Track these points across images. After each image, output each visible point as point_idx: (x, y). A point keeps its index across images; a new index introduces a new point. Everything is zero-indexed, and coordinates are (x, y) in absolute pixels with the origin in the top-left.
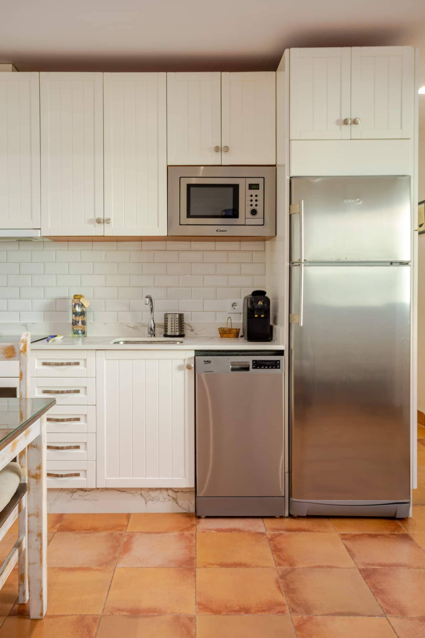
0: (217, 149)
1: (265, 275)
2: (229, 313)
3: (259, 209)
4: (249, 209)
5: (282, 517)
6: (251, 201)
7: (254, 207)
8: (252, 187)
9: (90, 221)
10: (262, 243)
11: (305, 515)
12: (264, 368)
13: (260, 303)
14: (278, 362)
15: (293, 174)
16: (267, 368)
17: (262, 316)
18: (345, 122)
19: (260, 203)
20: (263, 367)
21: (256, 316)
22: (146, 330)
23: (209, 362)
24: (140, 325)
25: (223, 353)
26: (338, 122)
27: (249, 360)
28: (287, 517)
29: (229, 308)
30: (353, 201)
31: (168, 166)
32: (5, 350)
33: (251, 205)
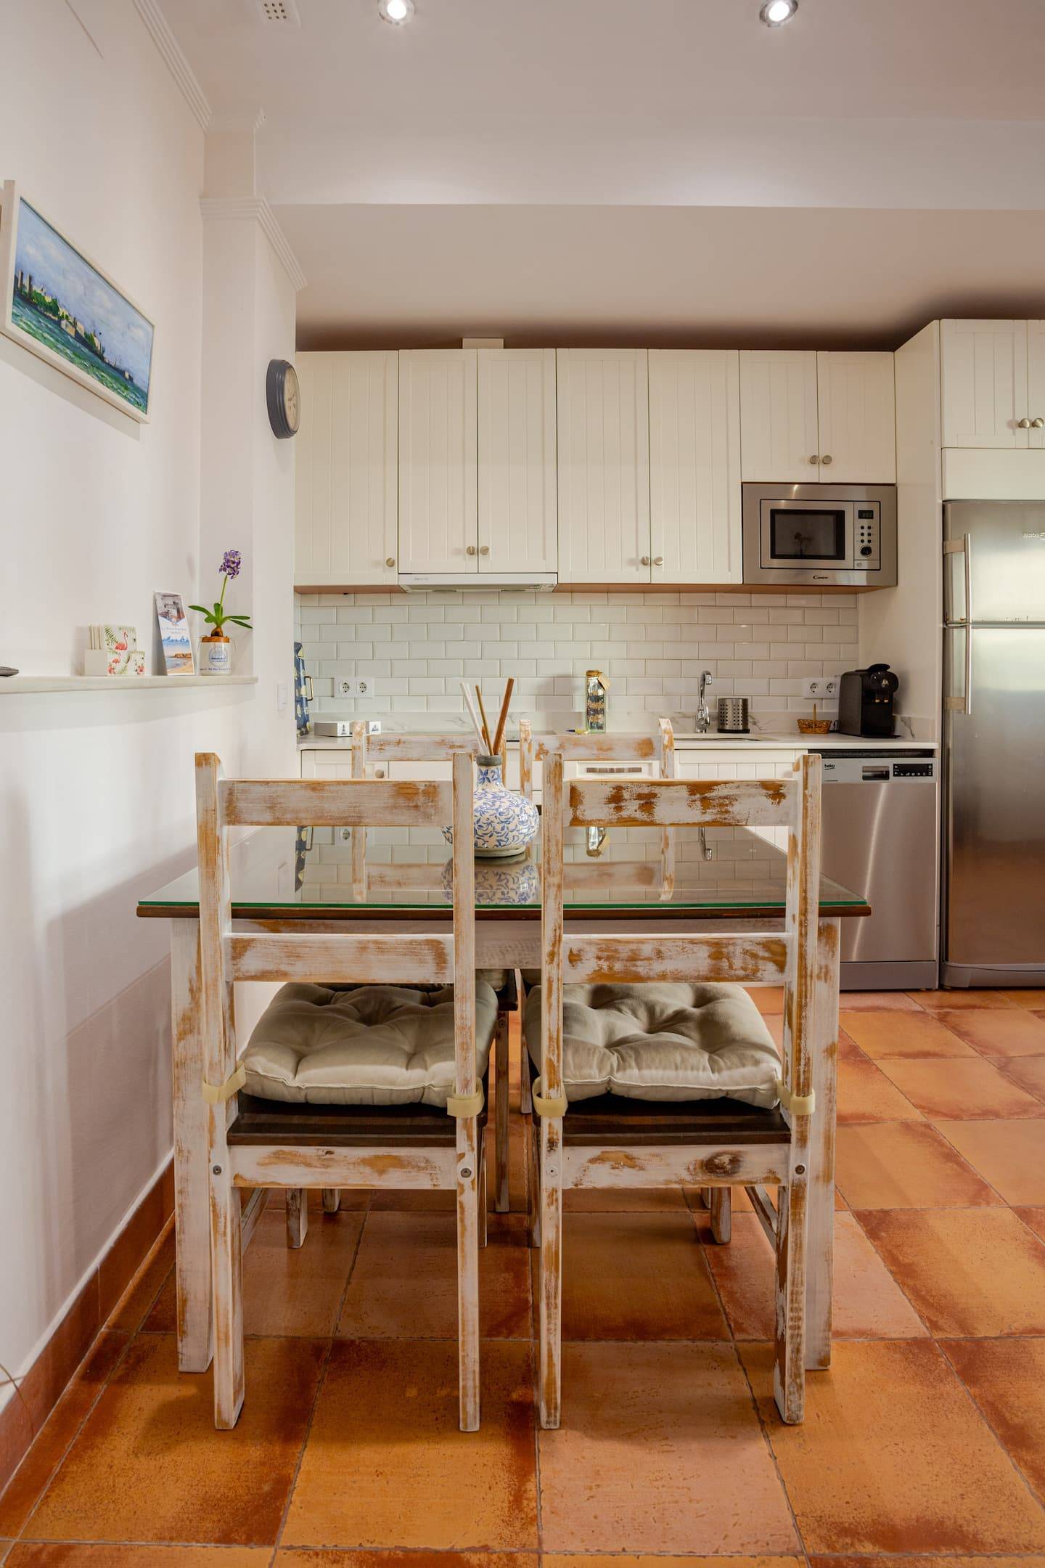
0: (813, 460)
1: (857, 643)
2: (806, 699)
3: (874, 547)
4: (859, 546)
5: (929, 990)
6: (862, 534)
7: (866, 544)
8: (864, 514)
9: (631, 562)
10: (852, 597)
11: (967, 986)
12: (911, 775)
13: (885, 682)
14: (930, 767)
15: (948, 497)
16: (915, 776)
17: (886, 701)
18: (1021, 425)
19: (875, 538)
20: (908, 774)
21: (877, 701)
22: (691, 723)
23: (832, 767)
24: (680, 715)
25: (847, 754)
26: (1010, 424)
27: (889, 763)
28: (936, 990)
29: (806, 691)
30: (1036, 536)
31: (742, 483)
32: (639, 744)
33: (862, 541)
